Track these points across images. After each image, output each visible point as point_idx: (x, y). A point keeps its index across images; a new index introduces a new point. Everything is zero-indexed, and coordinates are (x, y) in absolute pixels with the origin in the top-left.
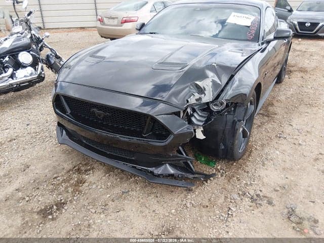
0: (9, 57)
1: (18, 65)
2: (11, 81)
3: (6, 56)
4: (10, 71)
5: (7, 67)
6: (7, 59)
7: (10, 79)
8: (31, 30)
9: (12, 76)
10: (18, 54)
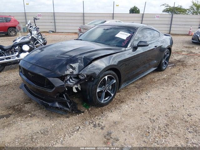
0: (18, 47)
1: (22, 51)
2: (17, 58)
3: (17, 46)
4: (17, 53)
5: (17, 52)
6: (17, 48)
7: (17, 57)
8: (32, 34)
9: (18, 56)
10: (22, 46)
